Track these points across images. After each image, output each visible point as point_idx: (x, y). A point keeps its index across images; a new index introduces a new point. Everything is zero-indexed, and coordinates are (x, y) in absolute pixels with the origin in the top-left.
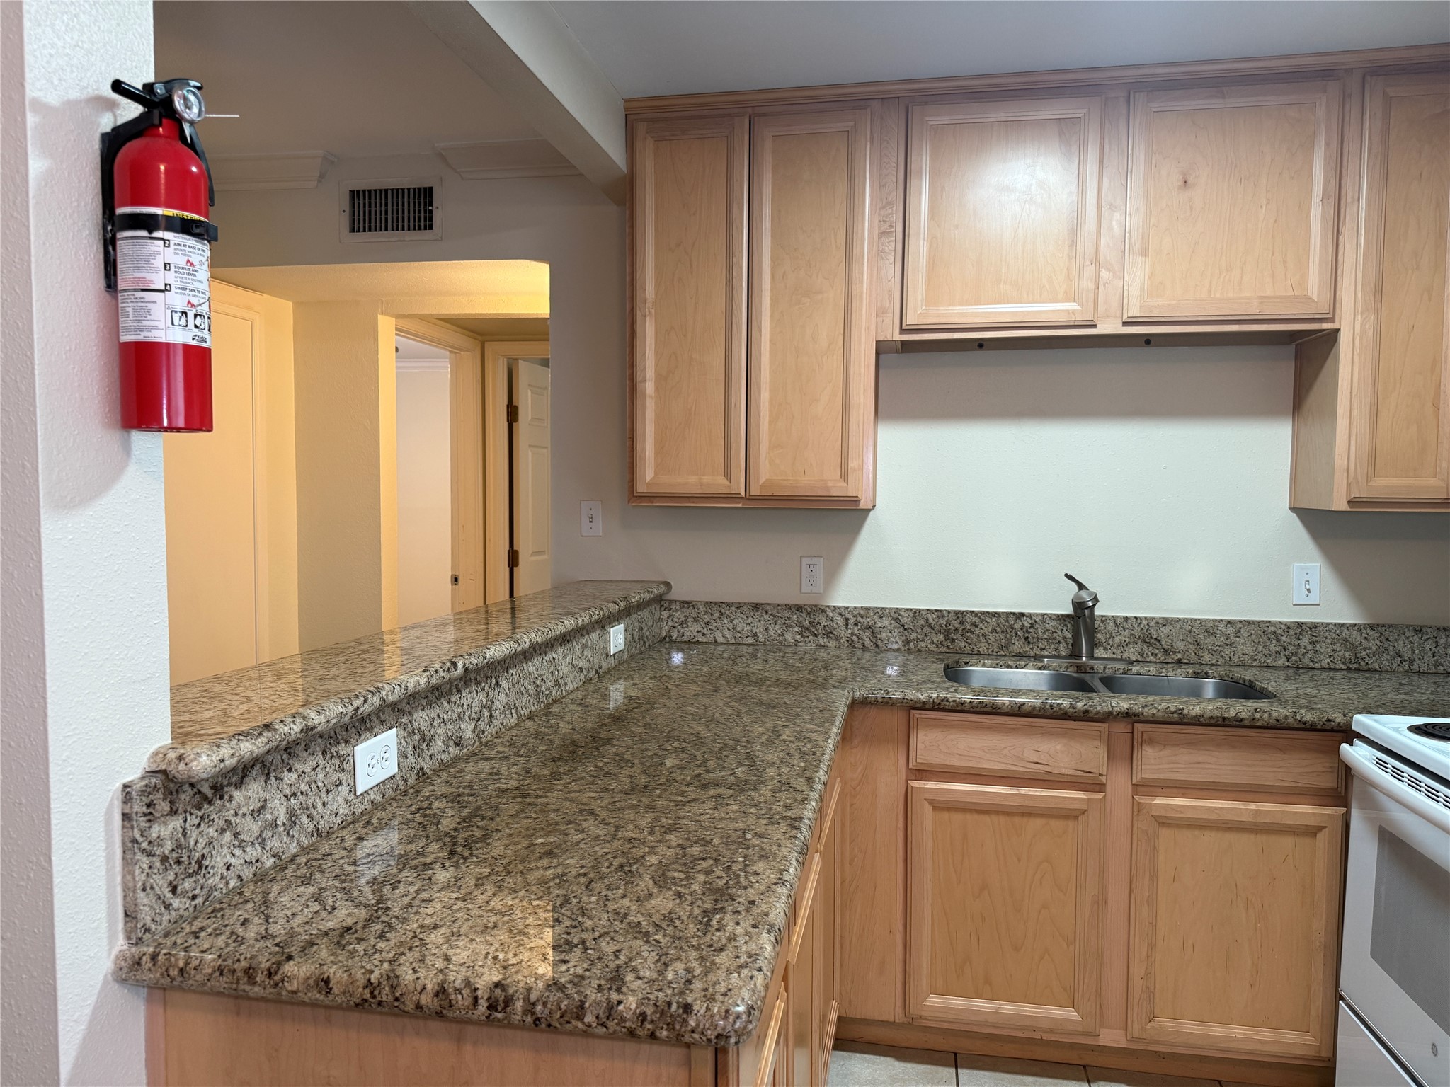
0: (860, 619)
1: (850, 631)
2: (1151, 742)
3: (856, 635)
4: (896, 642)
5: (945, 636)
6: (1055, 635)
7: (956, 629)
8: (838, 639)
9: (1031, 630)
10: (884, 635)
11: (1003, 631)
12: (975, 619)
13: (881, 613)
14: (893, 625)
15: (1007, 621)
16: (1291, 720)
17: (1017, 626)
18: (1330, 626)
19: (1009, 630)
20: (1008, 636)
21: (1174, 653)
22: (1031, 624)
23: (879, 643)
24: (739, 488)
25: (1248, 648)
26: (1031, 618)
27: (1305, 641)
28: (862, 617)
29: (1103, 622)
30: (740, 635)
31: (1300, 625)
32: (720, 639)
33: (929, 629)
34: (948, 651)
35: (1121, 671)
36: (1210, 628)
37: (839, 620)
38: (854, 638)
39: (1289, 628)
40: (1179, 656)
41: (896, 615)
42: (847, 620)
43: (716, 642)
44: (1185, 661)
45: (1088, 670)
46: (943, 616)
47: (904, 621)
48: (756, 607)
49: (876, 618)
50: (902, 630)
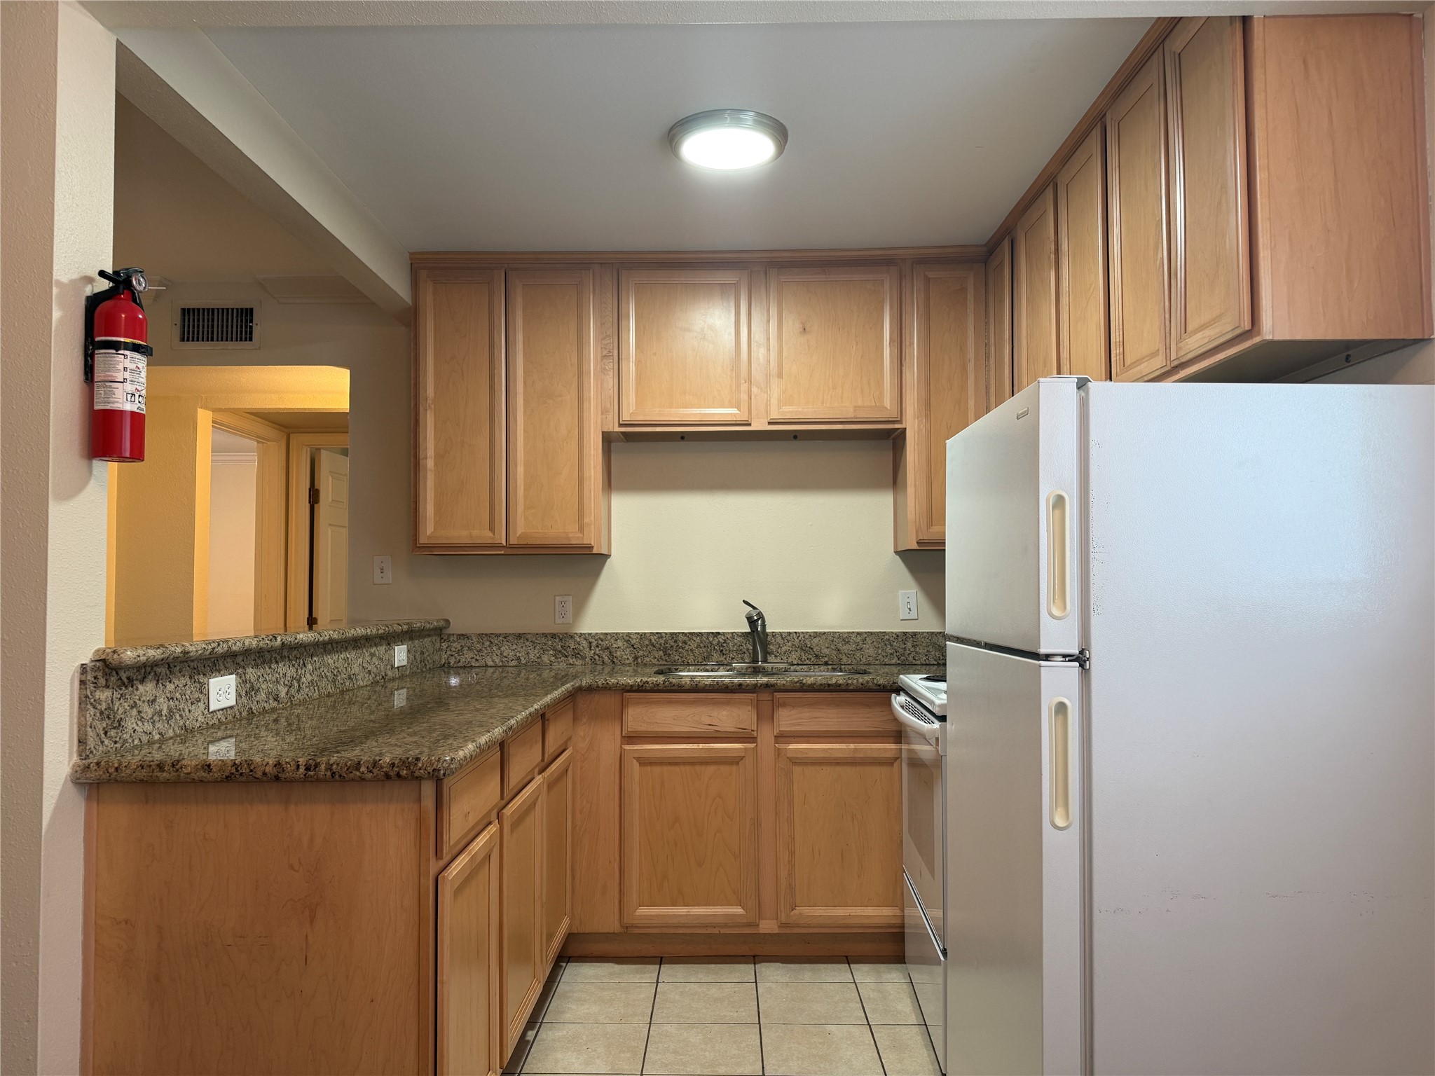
0: (600, 642)
1: (593, 652)
2: (784, 705)
3: (597, 655)
4: (628, 659)
5: (664, 652)
6: (741, 648)
7: (672, 646)
8: (583, 658)
9: (725, 645)
10: (618, 653)
11: (705, 647)
12: (685, 638)
13: (616, 636)
14: (625, 646)
15: (708, 639)
16: (870, 684)
17: (715, 643)
18: (925, 634)
19: (709, 645)
20: (709, 650)
21: (823, 657)
22: (724, 640)
23: (615, 660)
24: (501, 539)
25: (871, 651)
27: (909, 645)
28: (602, 641)
29: (773, 636)
30: (506, 659)
31: (905, 633)
32: (490, 663)
33: (652, 647)
34: (666, 663)
35: (783, 670)
36: (845, 638)
37: (585, 643)
38: (596, 657)
39: (898, 636)
40: (826, 659)
41: (628, 638)
42: (590, 643)
43: (486, 666)
44: (831, 663)
45: (761, 670)
46: (662, 637)
47: (633, 641)
48: (519, 636)
49: (612, 641)
50: (632, 649)
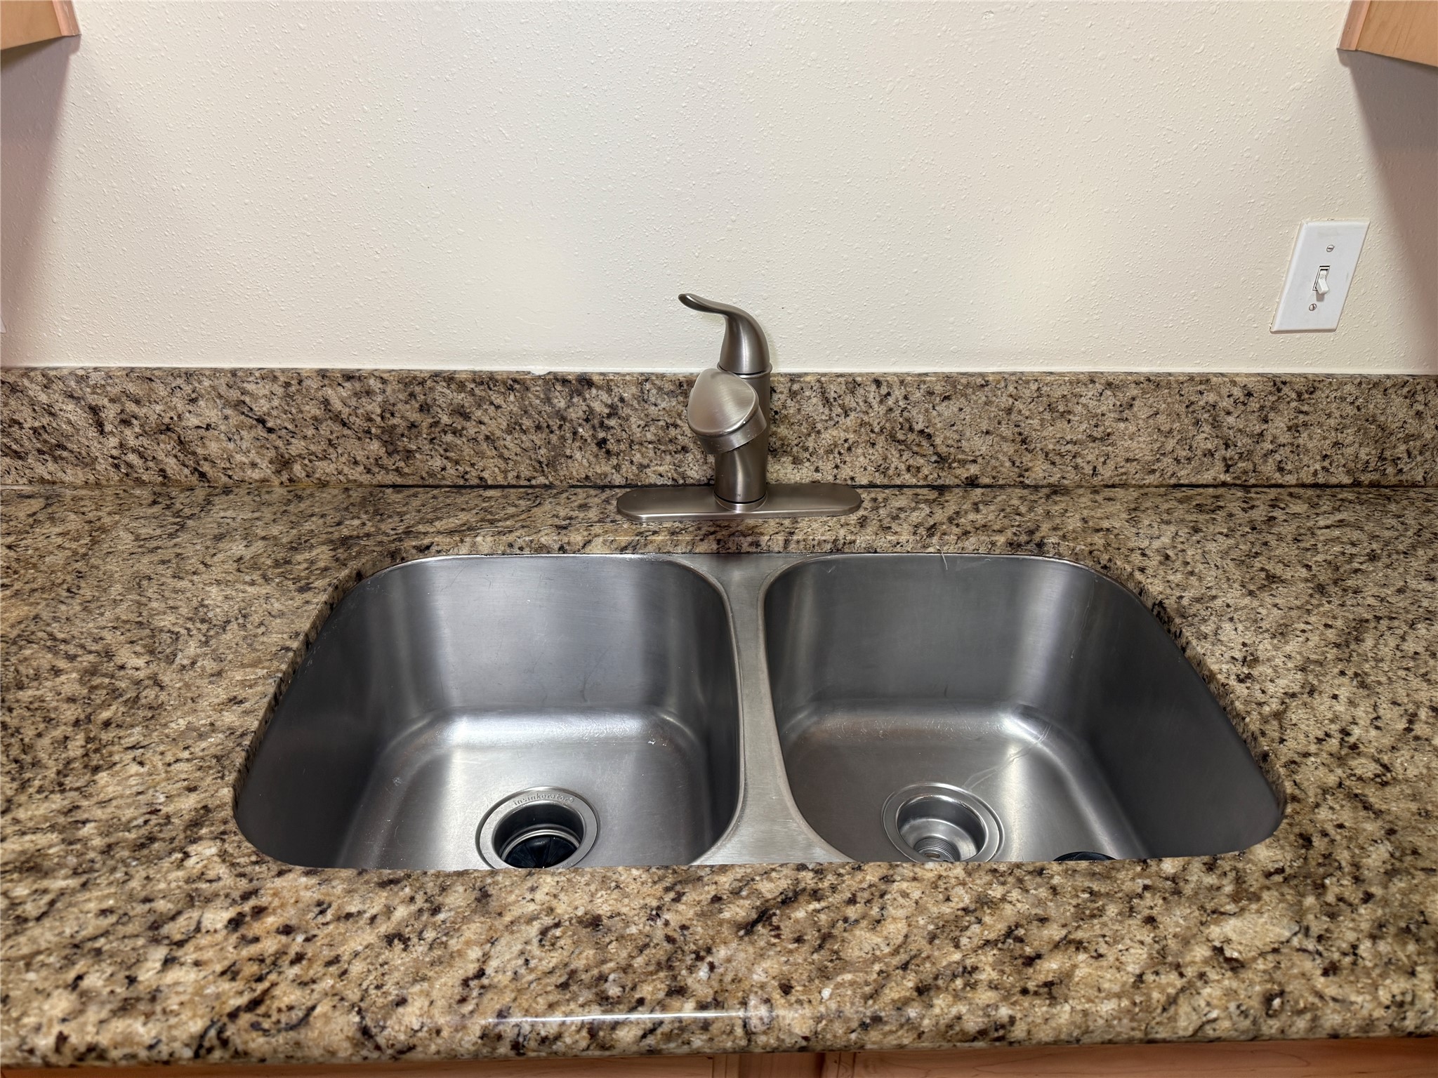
0: (131, 407)
1: (113, 442)
4: (254, 465)
5: (385, 443)
7: (413, 426)
8: (84, 461)
9: (612, 422)
10: (213, 446)
11: (538, 428)
12: (460, 398)
13: (186, 383)
14: (233, 421)
15: (548, 400)
17: (575, 414)
19: (555, 423)
20: (554, 438)
21: (963, 463)
22: (611, 406)
23: (206, 467)
26: (609, 390)
28: (137, 400)
31: (1278, 384)
33: (337, 428)
34: (399, 481)
35: (829, 546)
37: (72, 412)
38: (132, 458)
41: (235, 390)
42: (94, 410)
47: (261, 407)
49: (177, 399)
50: (260, 431)
